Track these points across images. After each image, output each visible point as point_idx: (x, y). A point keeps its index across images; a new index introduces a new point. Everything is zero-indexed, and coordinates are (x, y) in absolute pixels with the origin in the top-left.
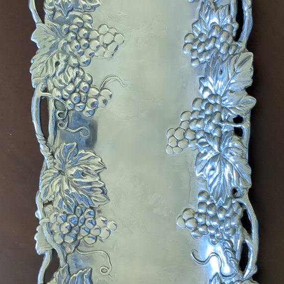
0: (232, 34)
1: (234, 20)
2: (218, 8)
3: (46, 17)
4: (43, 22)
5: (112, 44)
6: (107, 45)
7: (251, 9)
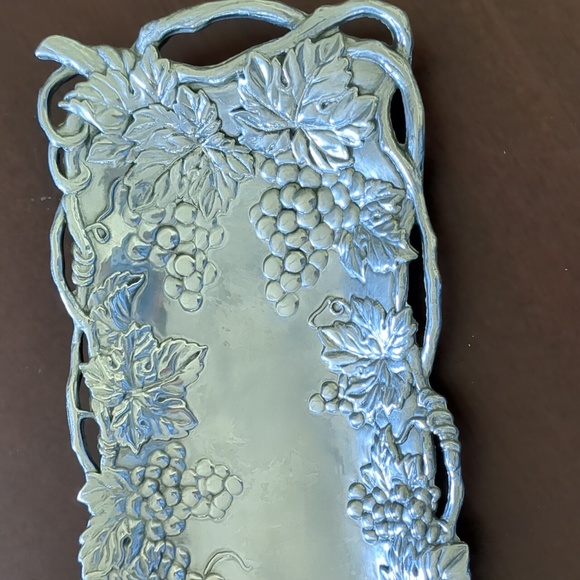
0: (430, 505)
1: (432, 483)
2: (403, 456)
3: (103, 462)
4: (99, 471)
5: (221, 495)
6: (213, 496)
7: (460, 469)
